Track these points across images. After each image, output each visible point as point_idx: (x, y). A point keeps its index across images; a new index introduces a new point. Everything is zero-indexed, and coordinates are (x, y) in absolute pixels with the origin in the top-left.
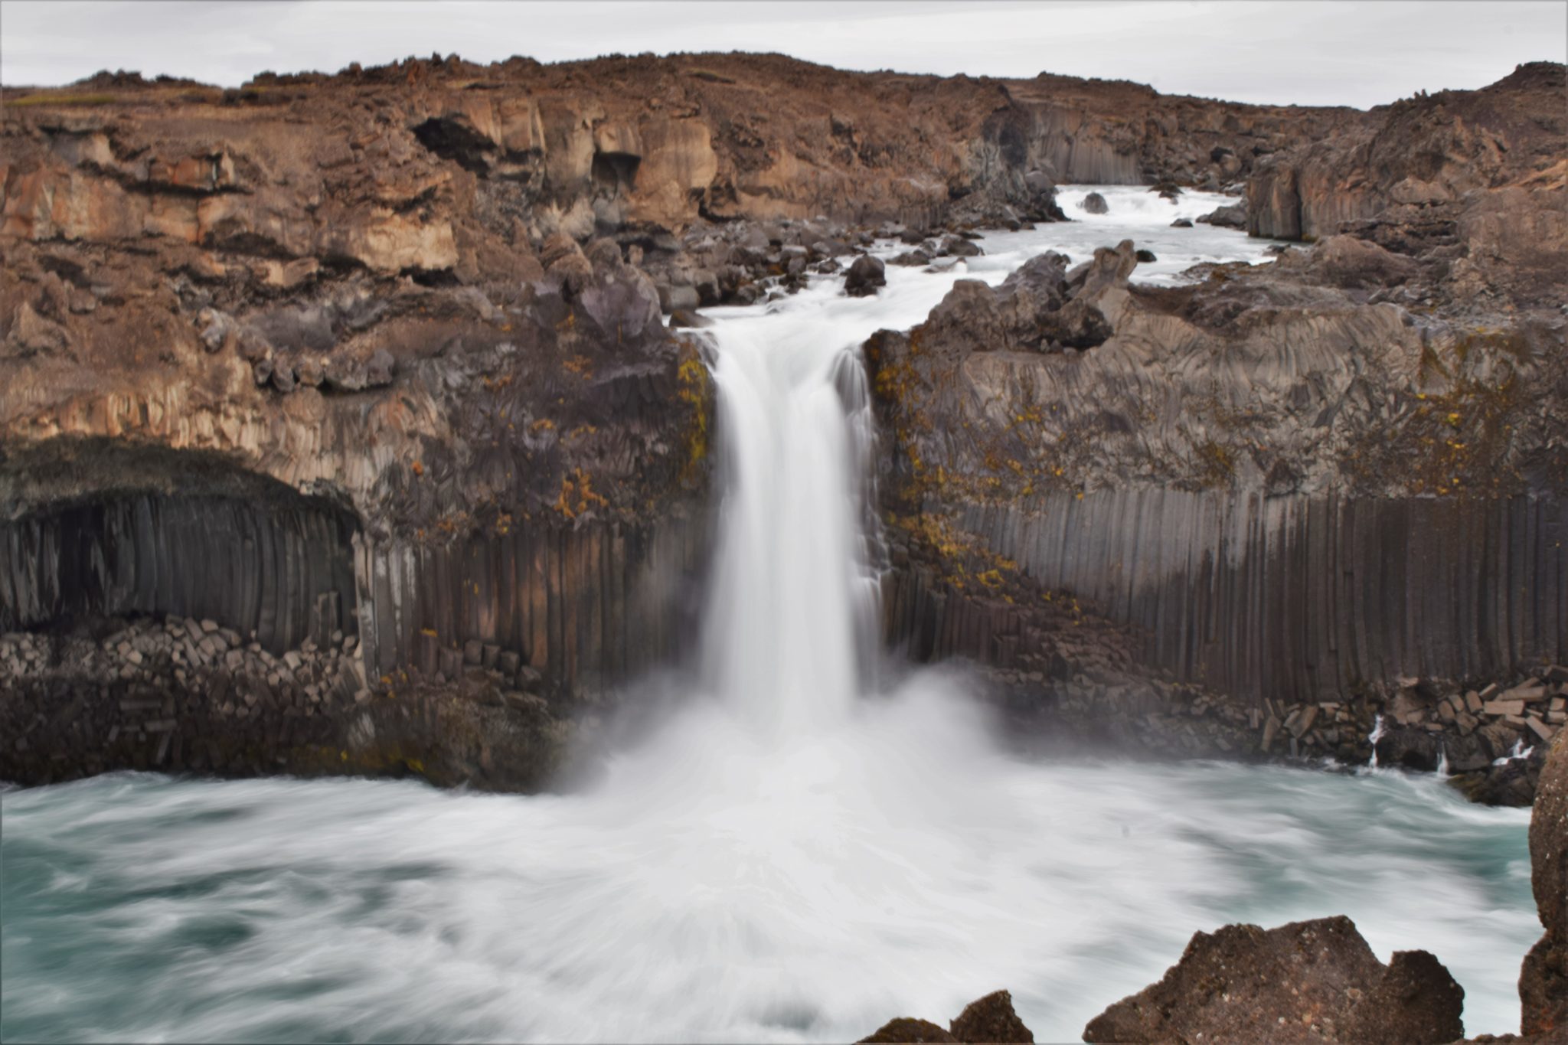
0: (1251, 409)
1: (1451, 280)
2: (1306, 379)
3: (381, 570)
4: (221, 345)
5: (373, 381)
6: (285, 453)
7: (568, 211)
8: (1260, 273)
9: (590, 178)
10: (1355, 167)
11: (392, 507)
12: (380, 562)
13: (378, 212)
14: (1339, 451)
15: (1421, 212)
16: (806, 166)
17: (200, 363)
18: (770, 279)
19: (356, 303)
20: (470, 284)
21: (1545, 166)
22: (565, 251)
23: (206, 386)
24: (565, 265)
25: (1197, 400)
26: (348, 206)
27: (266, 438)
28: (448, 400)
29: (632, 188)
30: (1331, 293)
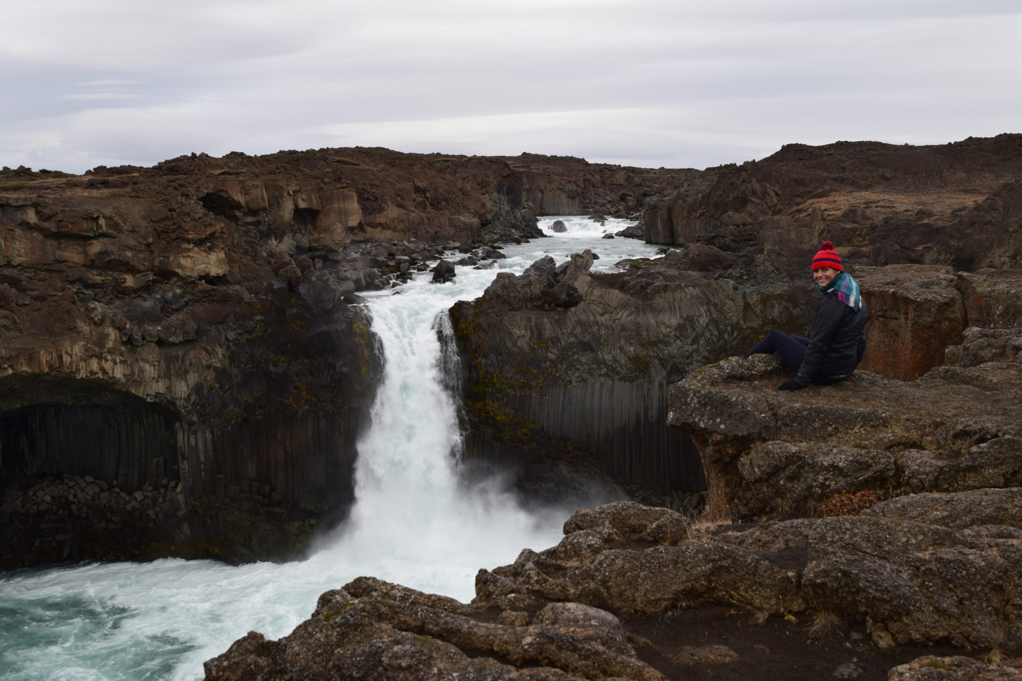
0: (657, 337)
1: (756, 266)
2: (685, 320)
3: (193, 443)
4: (102, 321)
5: (186, 338)
6: (139, 379)
7: (280, 242)
8: (656, 264)
9: (292, 223)
10: (701, 205)
11: (198, 407)
12: (192, 438)
13: (185, 246)
14: (703, 357)
15: (738, 229)
16: (402, 211)
17: (91, 331)
18: (391, 275)
19: (174, 295)
20: (236, 283)
21: (800, 203)
22: (287, 264)
23: (95, 344)
24: (286, 272)
25: (629, 333)
26: (168, 242)
27: (127, 372)
28: (228, 347)
29: (315, 228)
30: (694, 274)
